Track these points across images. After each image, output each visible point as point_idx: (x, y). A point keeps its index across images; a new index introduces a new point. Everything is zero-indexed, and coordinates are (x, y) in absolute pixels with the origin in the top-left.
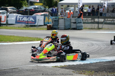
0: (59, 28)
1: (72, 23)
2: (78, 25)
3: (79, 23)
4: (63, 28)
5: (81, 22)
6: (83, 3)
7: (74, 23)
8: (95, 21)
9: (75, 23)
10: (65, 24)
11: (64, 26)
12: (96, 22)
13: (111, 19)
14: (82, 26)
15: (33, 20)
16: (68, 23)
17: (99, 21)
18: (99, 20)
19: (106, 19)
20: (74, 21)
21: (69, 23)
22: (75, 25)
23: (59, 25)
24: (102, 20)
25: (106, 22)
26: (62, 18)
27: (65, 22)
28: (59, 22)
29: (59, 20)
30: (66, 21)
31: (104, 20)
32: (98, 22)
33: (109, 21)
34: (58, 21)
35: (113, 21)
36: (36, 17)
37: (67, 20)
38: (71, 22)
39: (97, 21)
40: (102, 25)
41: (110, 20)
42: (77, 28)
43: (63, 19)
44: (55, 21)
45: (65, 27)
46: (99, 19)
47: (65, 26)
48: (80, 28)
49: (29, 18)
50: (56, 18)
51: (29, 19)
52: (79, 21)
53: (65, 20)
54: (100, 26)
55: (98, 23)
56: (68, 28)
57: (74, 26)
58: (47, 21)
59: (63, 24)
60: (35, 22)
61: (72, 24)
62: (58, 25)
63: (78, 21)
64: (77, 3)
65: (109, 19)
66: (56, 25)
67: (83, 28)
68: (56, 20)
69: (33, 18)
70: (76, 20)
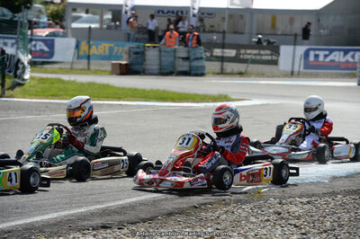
0: (147, 72)
1: (180, 60)
2: (195, 64)
3: (197, 59)
4: (156, 72)
5: (201, 58)
7: (183, 58)
8: (214, 54)
9: (187, 59)
10: (160, 60)
11: (158, 67)
12: (217, 57)
13: (255, 52)
14: (203, 67)
16: (167, 60)
17: (225, 55)
18: (223, 52)
19: (243, 51)
20: (185, 55)
21: (171, 59)
22: (187, 63)
23: (147, 62)
24: (232, 53)
25: (241, 57)
26: (154, 47)
27: (160, 56)
28: (147, 58)
29: (145, 51)
30: (163, 53)
31: (237, 54)
32: (223, 57)
34: (143, 53)
35: (259, 54)
36: (53, 40)
37: (166, 52)
38: (175, 57)
39: (220, 54)
40: (246, 65)
41: (250, 54)
42: (193, 72)
43: (156, 49)
44: (136, 53)
45: (160, 69)
46: (225, 50)
47: (160, 64)
48: (199, 72)
49: (34, 43)
50: (138, 47)
51: (35, 46)
52: (199, 56)
53: (160, 51)
54: (229, 67)
55: (222, 59)
56: (168, 71)
57: (184, 66)
58: (85, 52)
59: (157, 62)
60: (51, 54)
61: (180, 62)
62: (142, 64)
63: (195, 54)
65: (249, 51)
66: (139, 64)
67: (206, 71)
68: (138, 50)
70: (188, 52)
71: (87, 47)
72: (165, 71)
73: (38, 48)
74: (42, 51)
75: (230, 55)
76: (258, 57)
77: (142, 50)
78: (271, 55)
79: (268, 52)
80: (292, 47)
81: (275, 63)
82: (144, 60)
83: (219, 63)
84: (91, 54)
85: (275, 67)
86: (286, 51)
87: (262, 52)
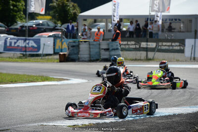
0: (81, 60)
1: (103, 50)
2: (113, 53)
3: (114, 49)
4: (87, 59)
6: (120, 16)
7: (105, 49)
9: (107, 50)
10: (90, 51)
11: (88, 56)
12: (144, 48)
13: (169, 44)
14: (119, 56)
15: (35, 46)
16: (95, 50)
17: (149, 47)
18: (147, 45)
19: (160, 44)
20: (105, 47)
21: (97, 50)
22: (107, 53)
23: (81, 53)
24: (152, 45)
25: (160, 47)
26: (85, 42)
27: (90, 48)
28: (80, 49)
29: (79, 44)
30: (91, 46)
31: (156, 46)
32: (147, 48)
33: (164, 46)
34: (78, 46)
35: (171, 46)
36: (40, 39)
37: (93, 45)
38: (100, 48)
39: (145, 46)
40: (153, 53)
41: (166, 45)
43: (87, 43)
44: (73, 46)
45: (90, 57)
46: (149, 43)
47: (90, 54)
49: (27, 41)
50: (74, 42)
51: (28, 44)
53: (90, 45)
54: (150, 55)
55: (147, 50)
56: (95, 59)
57: (105, 55)
58: (59, 47)
59: (87, 52)
60: (38, 48)
61: (103, 52)
62: (78, 53)
63: (112, 46)
64: (111, 16)
65: (164, 44)
66: (75, 54)
68: (74, 44)
69: (35, 42)
70: (108, 45)
71: (61, 43)
72: (92, 59)
73: (30, 45)
74: (32, 47)
75: (152, 47)
76: (171, 48)
77: (77, 44)
78: (179, 46)
79: (177, 44)
80: (193, 40)
81: (182, 51)
82: (79, 51)
83: (145, 53)
84: (63, 48)
85: (182, 54)
86: (189, 42)
87: (173, 44)
